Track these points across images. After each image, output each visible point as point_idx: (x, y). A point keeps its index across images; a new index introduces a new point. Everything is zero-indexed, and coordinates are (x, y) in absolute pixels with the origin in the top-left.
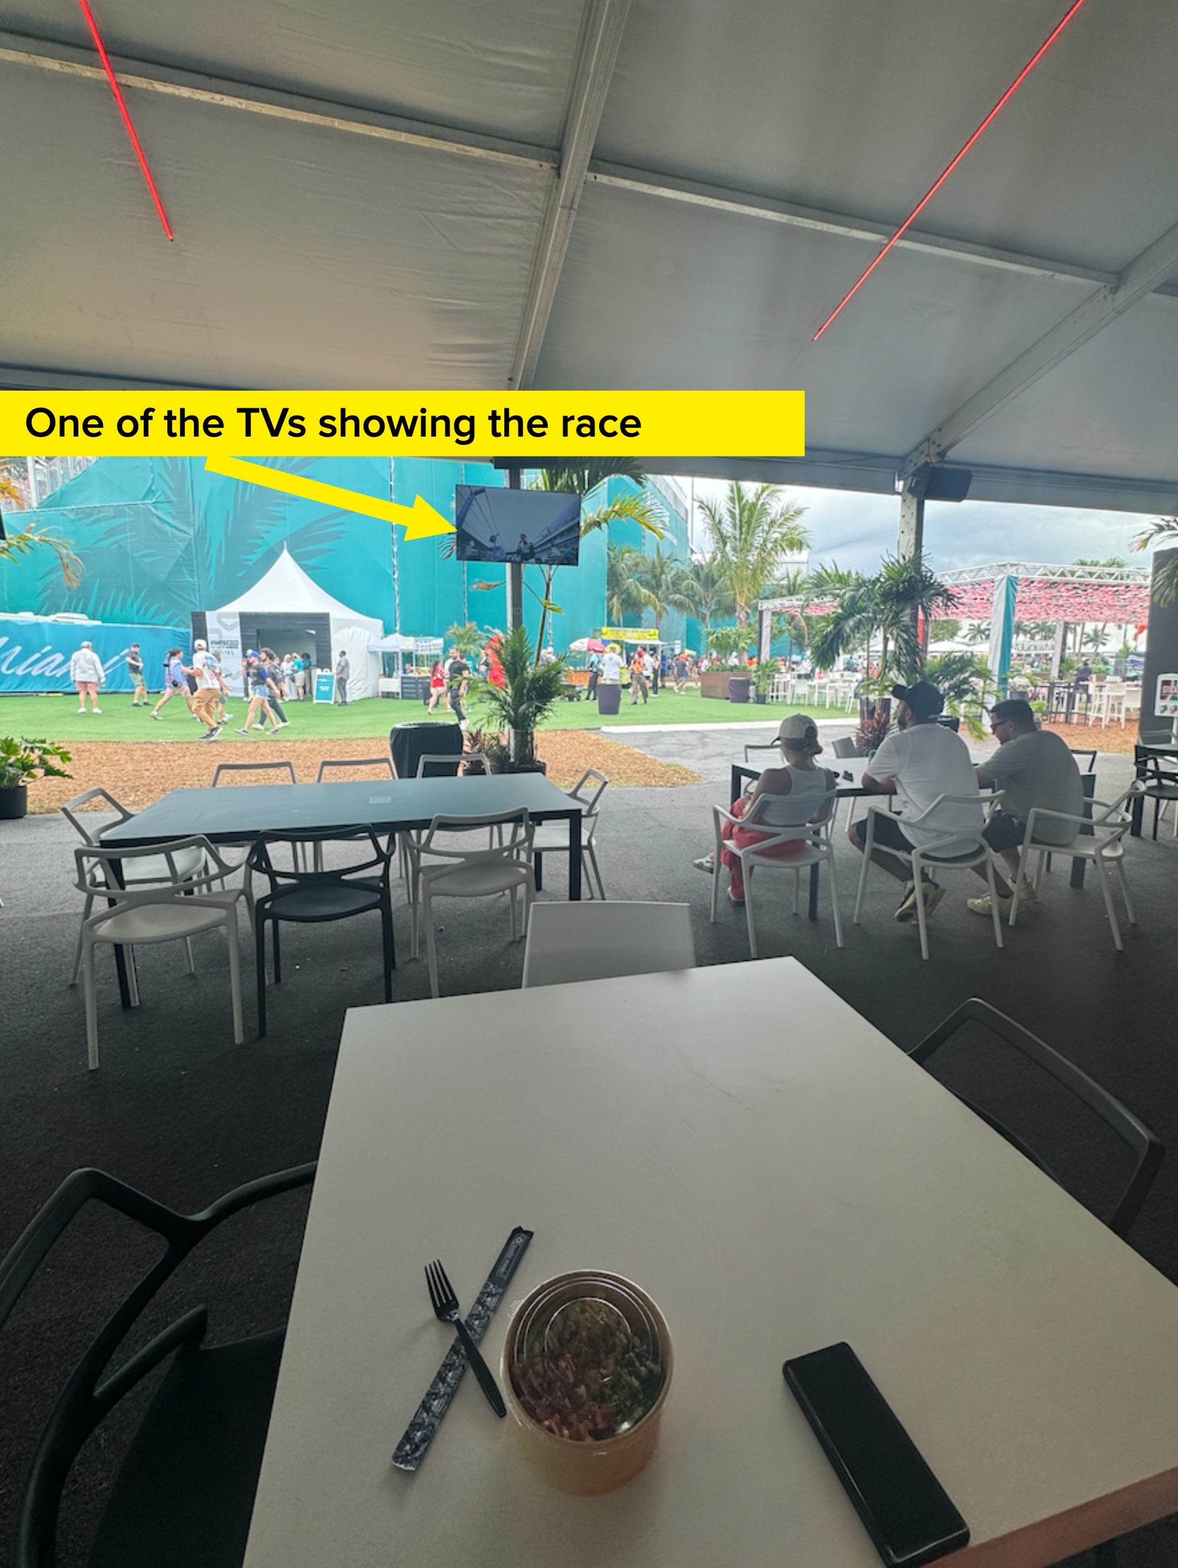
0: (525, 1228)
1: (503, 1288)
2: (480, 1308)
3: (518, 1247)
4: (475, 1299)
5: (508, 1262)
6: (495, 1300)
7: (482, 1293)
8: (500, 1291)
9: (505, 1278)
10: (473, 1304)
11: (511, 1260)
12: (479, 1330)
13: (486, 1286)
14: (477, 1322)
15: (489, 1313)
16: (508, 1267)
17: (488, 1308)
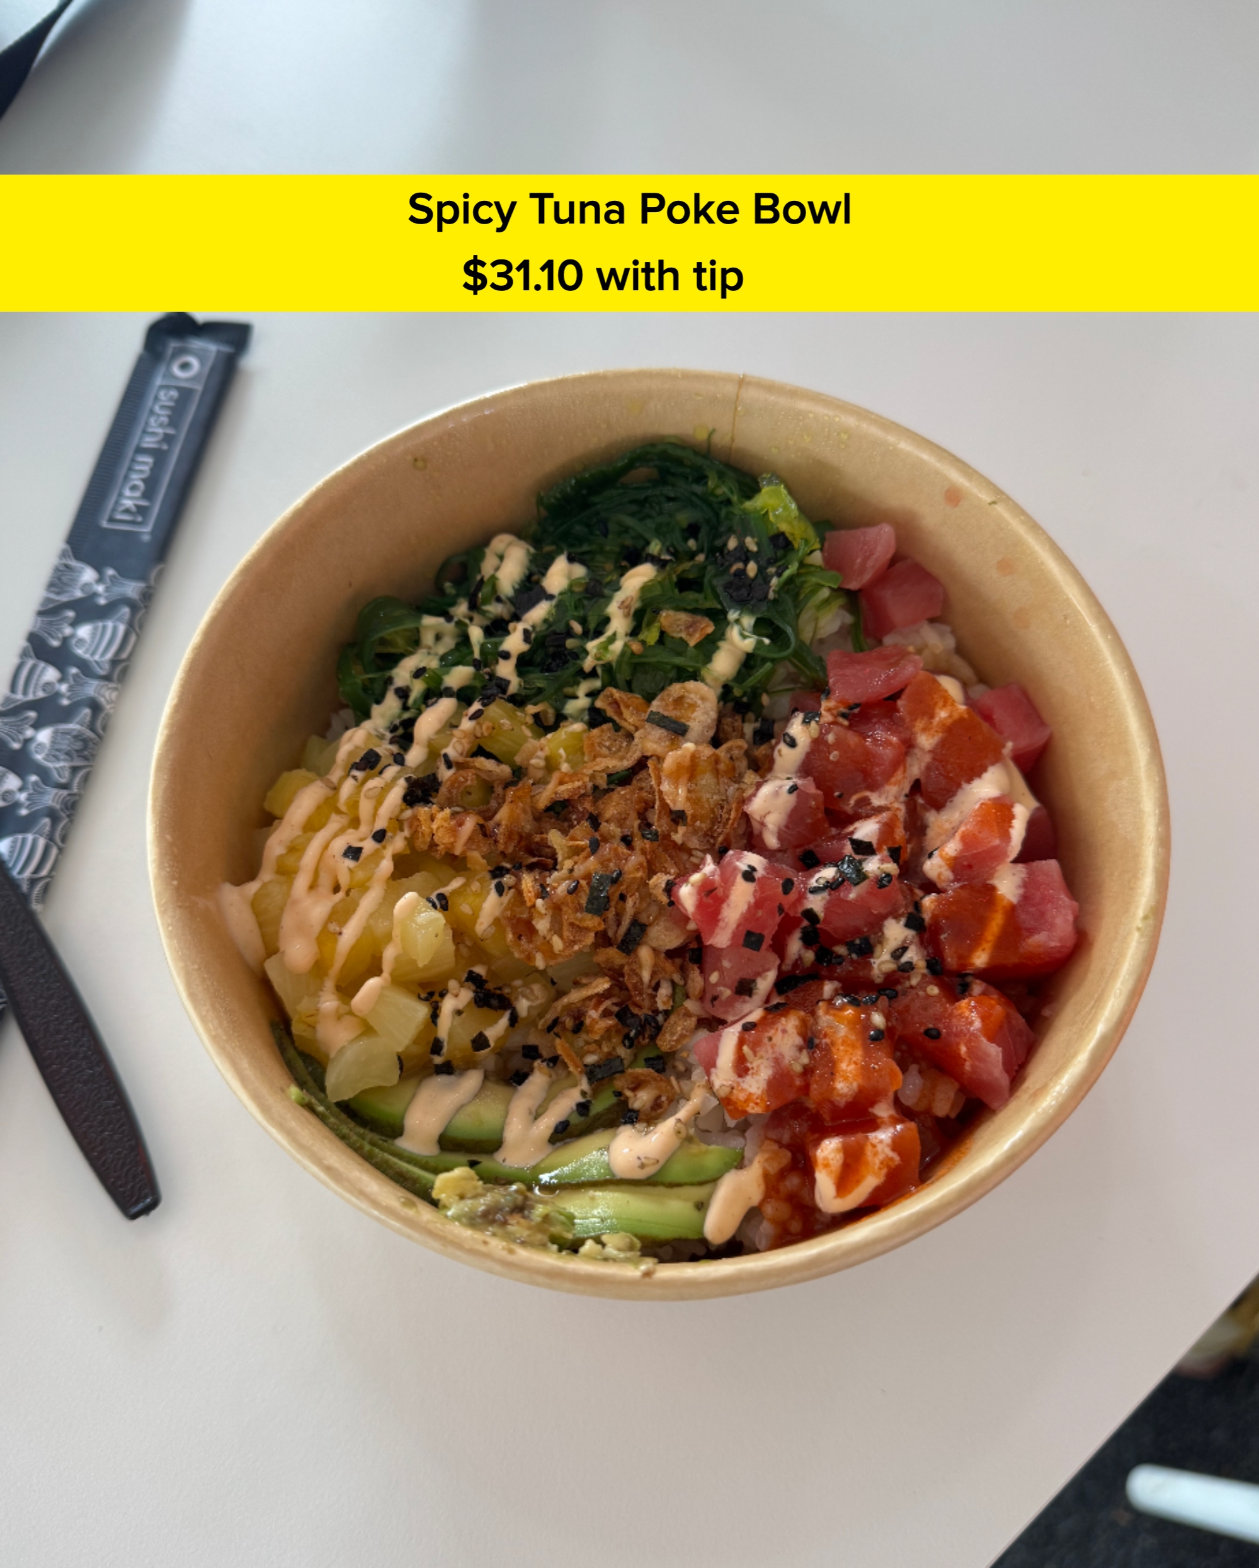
0: (202, 312)
1: (143, 577)
2: (51, 674)
3: (185, 394)
4: (18, 641)
5: (146, 462)
6: (114, 627)
7: (49, 612)
8: (132, 589)
9: (146, 531)
10: (13, 661)
11: (159, 456)
12: (59, 767)
13: (60, 579)
14: (44, 736)
15: (92, 688)
16: (151, 484)
17: (85, 668)
